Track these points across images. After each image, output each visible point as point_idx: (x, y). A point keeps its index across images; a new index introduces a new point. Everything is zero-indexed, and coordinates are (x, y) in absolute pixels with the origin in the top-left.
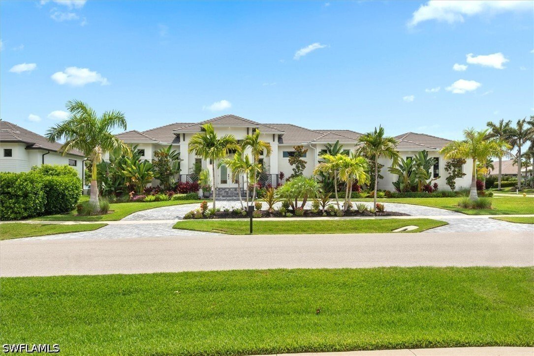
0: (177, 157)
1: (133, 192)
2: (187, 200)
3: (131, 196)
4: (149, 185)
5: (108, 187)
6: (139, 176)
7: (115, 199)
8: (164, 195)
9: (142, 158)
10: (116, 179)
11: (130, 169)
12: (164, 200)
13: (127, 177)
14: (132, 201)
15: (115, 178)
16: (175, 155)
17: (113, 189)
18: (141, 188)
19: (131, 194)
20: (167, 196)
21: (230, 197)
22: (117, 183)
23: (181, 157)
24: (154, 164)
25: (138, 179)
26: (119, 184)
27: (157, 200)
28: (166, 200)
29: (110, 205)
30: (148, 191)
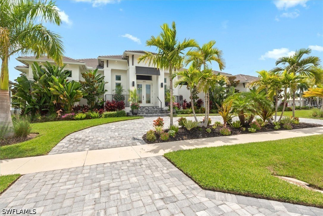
0: (101, 80)
1: (61, 110)
2: (118, 117)
3: (59, 114)
4: (76, 104)
5: (31, 105)
6: (67, 94)
7: (39, 118)
8: (95, 113)
9: (70, 79)
10: (41, 98)
11: (57, 87)
12: (95, 118)
13: (54, 96)
14: (59, 119)
15: (40, 96)
16: (100, 79)
17: (37, 107)
18: (69, 106)
19: (58, 112)
20: (98, 113)
21: (152, 113)
22: (43, 101)
23: (105, 80)
24: (82, 84)
25: (67, 97)
26: (45, 102)
27: (88, 117)
28: (97, 118)
29: (31, 125)
30: (77, 110)
